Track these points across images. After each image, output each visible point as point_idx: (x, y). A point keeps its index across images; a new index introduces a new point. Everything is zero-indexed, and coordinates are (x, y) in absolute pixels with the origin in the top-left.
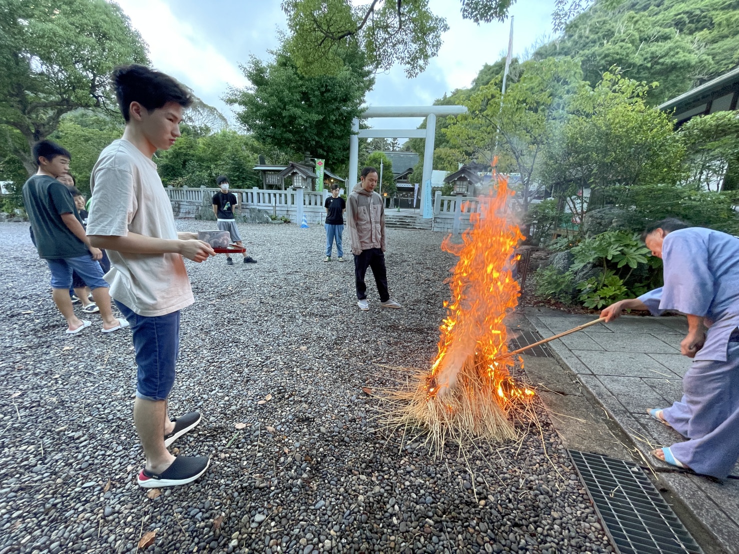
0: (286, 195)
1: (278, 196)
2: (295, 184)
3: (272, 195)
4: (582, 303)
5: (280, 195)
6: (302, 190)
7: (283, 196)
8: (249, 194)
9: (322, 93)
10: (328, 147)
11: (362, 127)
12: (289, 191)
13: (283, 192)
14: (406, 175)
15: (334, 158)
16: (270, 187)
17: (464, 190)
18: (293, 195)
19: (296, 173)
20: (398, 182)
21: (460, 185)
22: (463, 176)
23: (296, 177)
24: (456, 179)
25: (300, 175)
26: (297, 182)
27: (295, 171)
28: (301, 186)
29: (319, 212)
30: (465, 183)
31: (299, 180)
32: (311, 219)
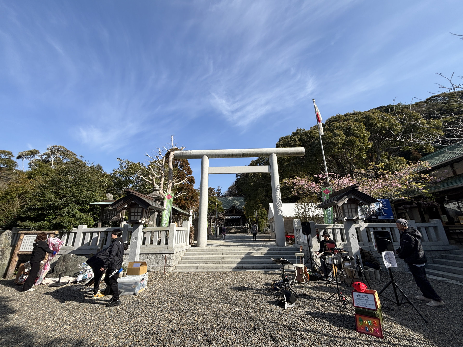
8: (72, 235)
17: (354, 215)
18: (130, 233)
19: (135, 204)
20: (226, 215)
21: (348, 209)
22: (353, 197)
23: (134, 209)
24: (346, 202)
25: (140, 206)
26: (134, 215)
27: (133, 202)
28: (140, 221)
29: (163, 254)
30: (353, 206)
31: (138, 212)
32: (151, 265)
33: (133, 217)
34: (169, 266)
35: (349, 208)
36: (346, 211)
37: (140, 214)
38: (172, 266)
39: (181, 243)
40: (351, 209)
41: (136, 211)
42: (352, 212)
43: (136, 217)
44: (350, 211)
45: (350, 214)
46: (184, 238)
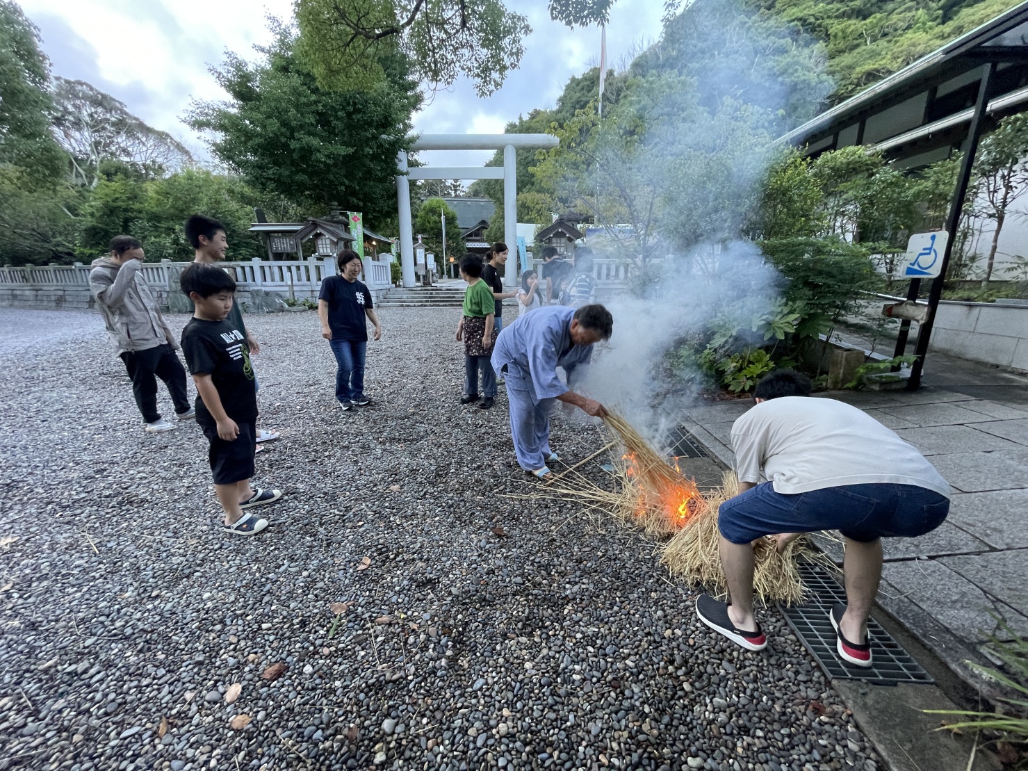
0: (307, 268)
1: (294, 269)
2: (321, 251)
3: (285, 269)
4: (727, 386)
5: (298, 268)
7: (303, 269)
8: (247, 270)
9: (349, 115)
10: (365, 194)
11: (412, 164)
12: (312, 262)
13: (301, 263)
14: (478, 230)
15: (374, 211)
16: (279, 256)
18: (318, 268)
19: (320, 234)
20: (468, 241)
22: (560, 230)
23: (320, 239)
24: (551, 236)
25: (327, 236)
26: (323, 248)
27: (318, 232)
31: (326, 244)
39: (381, 280)
41: (324, 242)
46: (384, 275)
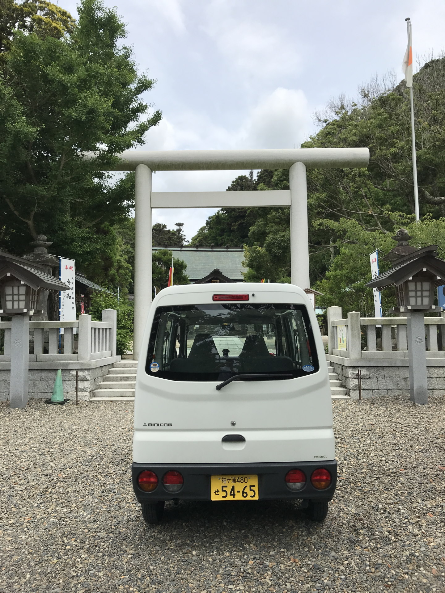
2: (9, 305)
6: (27, 321)
17: (426, 301)
19: (12, 278)
21: (416, 291)
22: (425, 270)
23: (11, 288)
24: (411, 278)
25: (22, 283)
26: (13, 301)
27: (9, 274)
28: (25, 311)
29: (70, 370)
30: (426, 286)
31: (19, 295)
32: (49, 389)
33: (11, 302)
34: (83, 391)
35: (419, 288)
36: (412, 294)
37: (23, 298)
38: (89, 391)
39: (102, 350)
40: (422, 291)
41: (16, 292)
42: (422, 296)
43: (16, 303)
44: (419, 294)
45: (419, 299)
46: (106, 342)
